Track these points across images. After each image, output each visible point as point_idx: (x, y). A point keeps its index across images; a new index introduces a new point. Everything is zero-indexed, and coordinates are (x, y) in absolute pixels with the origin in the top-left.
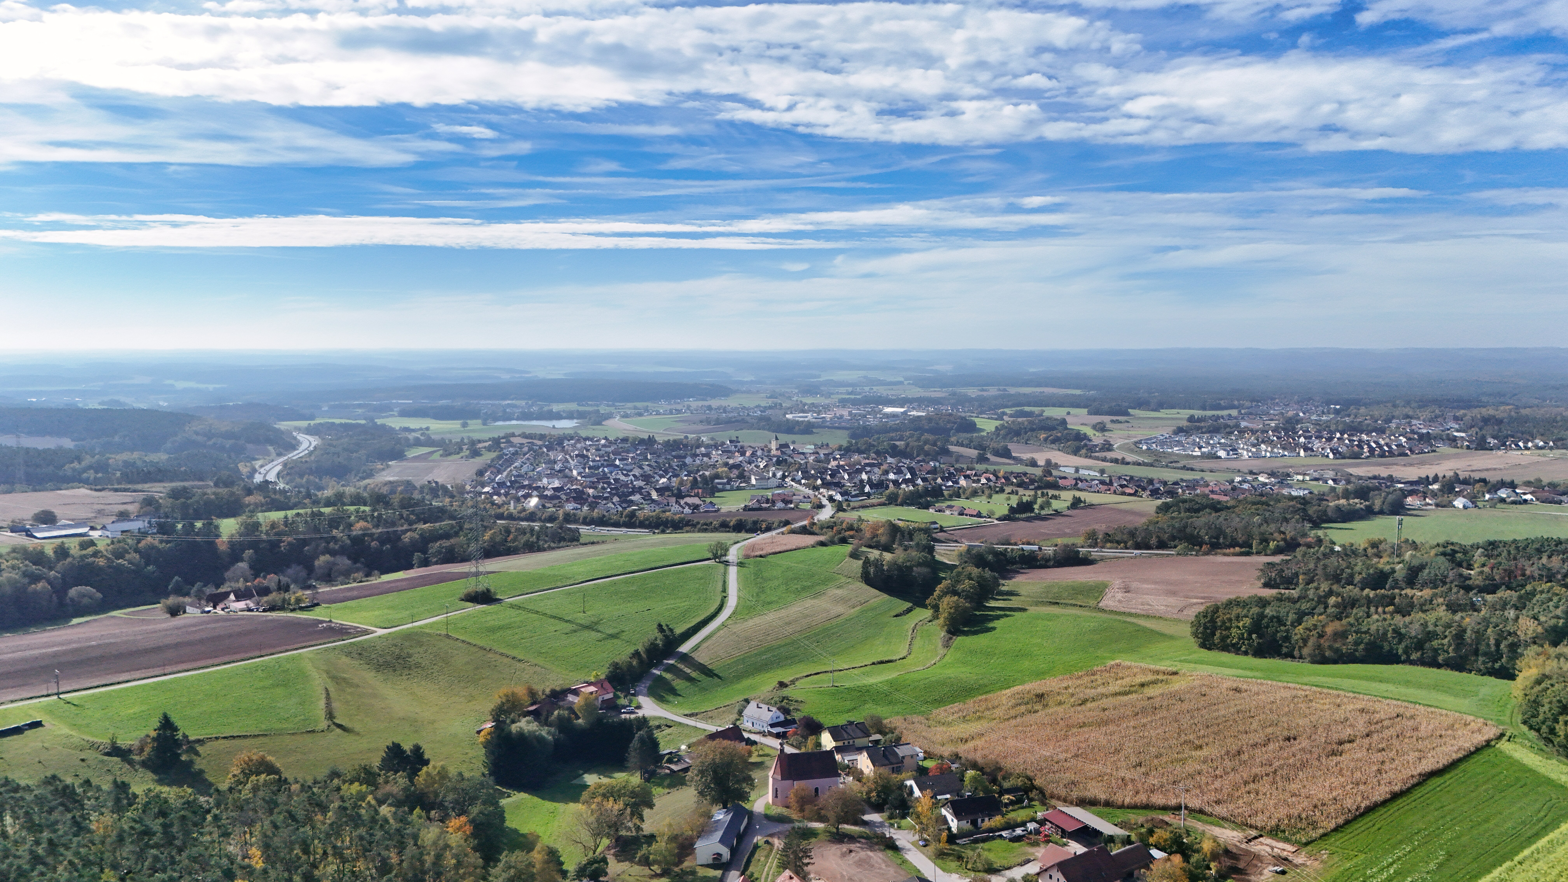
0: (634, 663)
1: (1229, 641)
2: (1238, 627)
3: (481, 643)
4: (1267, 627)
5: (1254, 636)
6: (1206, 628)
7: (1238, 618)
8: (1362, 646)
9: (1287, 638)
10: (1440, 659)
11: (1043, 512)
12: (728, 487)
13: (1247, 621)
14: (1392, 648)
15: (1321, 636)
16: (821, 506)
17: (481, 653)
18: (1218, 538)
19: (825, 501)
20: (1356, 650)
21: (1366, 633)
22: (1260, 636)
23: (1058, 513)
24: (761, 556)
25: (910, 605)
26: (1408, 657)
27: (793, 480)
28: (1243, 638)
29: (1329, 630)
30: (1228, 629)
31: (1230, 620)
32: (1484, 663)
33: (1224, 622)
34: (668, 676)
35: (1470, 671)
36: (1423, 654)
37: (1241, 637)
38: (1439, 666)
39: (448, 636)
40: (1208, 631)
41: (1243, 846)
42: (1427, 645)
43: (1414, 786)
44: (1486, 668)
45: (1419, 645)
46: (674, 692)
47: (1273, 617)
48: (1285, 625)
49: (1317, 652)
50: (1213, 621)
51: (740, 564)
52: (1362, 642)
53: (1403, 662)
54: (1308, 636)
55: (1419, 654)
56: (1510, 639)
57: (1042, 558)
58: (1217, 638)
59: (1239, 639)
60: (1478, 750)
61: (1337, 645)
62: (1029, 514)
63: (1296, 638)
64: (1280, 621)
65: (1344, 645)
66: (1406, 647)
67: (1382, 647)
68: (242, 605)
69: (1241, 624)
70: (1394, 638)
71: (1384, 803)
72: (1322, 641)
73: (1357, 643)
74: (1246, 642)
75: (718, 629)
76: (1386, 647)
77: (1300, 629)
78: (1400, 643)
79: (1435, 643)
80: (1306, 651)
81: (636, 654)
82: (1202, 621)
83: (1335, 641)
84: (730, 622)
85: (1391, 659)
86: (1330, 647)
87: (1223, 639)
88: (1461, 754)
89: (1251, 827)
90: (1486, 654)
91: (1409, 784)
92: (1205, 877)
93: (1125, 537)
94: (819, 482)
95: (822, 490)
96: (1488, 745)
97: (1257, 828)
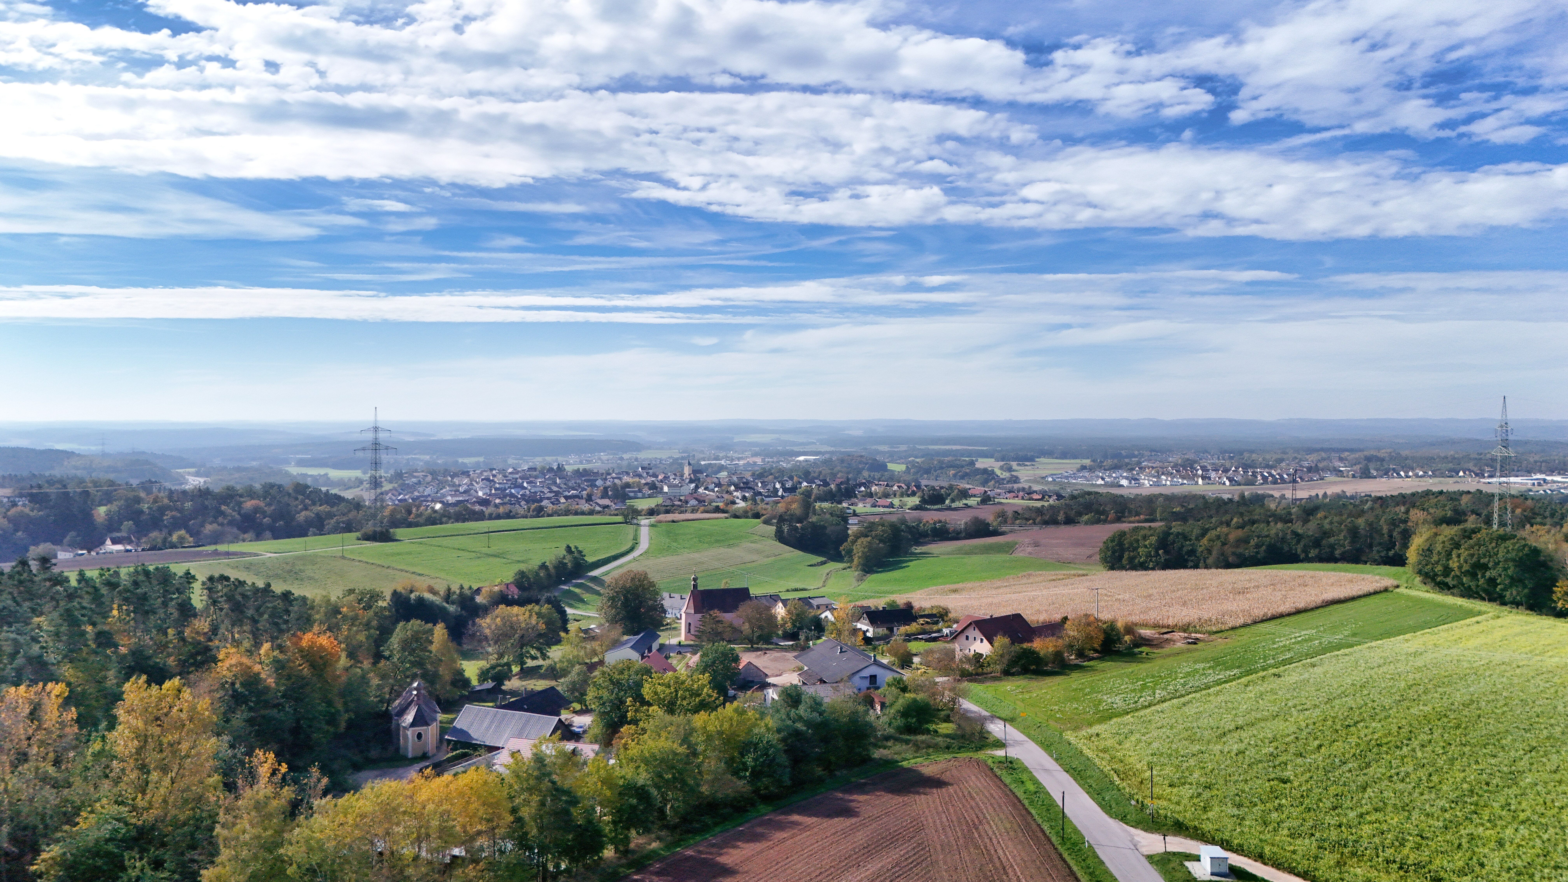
0: (542, 575)
1: (1136, 561)
2: (1146, 546)
3: (379, 562)
4: (1174, 542)
5: (1161, 552)
6: (1114, 552)
7: (1145, 538)
8: (1264, 548)
9: (1192, 552)
10: (1337, 553)
11: (954, 505)
12: (640, 495)
13: (1153, 539)
14: (1291, 549)
15: (1224, 544)
16: (734, 503)
17: (379, 569)
18: (1123, 512)
19: (738, 501)
20: (1257, 553)
21: (1267, 536)
22: (1166, 552)
23: (967, 506)
24: (673, 521)
25: (824, 559)
26: (1307, 556)
27: (706, 489)
28: (1151, 556)
29: (1232, 537)
30: (1135, 549)
31: (1137, 541)
32: (1378, 552)
33: (1131, 544)
34: (577, 590)
35: (1365, 563)
36: (1320, 551)
37: (1148, 555)
38: (1336, 561)
39: (343, 557)
40: (1117, 554)
41: (1157, 636)
42: (1324, 542)
43: (1317, 608)
44: (1381, 557)
45: (1317, 543)
46: (582, 601)
47: (1178, 534)
48: (1190, 540)
49: (1222, 558)
50: (1121, 544)
51: (652, 526)
52: (1263, 545)
53: (1302, 561)
54: (1212, 547)
55: (1317, 551)
56: (1402, 526)
57: (954, 531)
58: (1124, 562)
59: (1147, 557)
60: (1376, 593)
61: (1240, 550)
62: (939, 506)
63: (1200, 549)
64: (1186, 538)
65: (1246, 549)
66: (1305, 546)
67: (1282, 549)
68: (119, 547)
69: (1147, 543)
70: (1292, 539)
71: (1289, 615)
72: (1226, 547)
73: (1257, 546)
74: (1154, 559)
75: (630, 562)
76: (1286, 548)
77: (1205, 541)
78: (1298, 542)
79: (1332, 540)
80: (1210, 561)
81: (543, 566)
82: (1110, 545)
83: (1237, 547)
84: (641, 557)
85: (1291, 558)
86: (1234, 554)
87: (1131, 559)
88: (1360, 593)
89: (1163, 627)
90: (1380, 544)
91: (1313, 605)
92: (1119, 640)
93: (1033, 515)
94: (733, 488)
95: (735, 494)
96: (1386, 590)
97: (1168, 627)
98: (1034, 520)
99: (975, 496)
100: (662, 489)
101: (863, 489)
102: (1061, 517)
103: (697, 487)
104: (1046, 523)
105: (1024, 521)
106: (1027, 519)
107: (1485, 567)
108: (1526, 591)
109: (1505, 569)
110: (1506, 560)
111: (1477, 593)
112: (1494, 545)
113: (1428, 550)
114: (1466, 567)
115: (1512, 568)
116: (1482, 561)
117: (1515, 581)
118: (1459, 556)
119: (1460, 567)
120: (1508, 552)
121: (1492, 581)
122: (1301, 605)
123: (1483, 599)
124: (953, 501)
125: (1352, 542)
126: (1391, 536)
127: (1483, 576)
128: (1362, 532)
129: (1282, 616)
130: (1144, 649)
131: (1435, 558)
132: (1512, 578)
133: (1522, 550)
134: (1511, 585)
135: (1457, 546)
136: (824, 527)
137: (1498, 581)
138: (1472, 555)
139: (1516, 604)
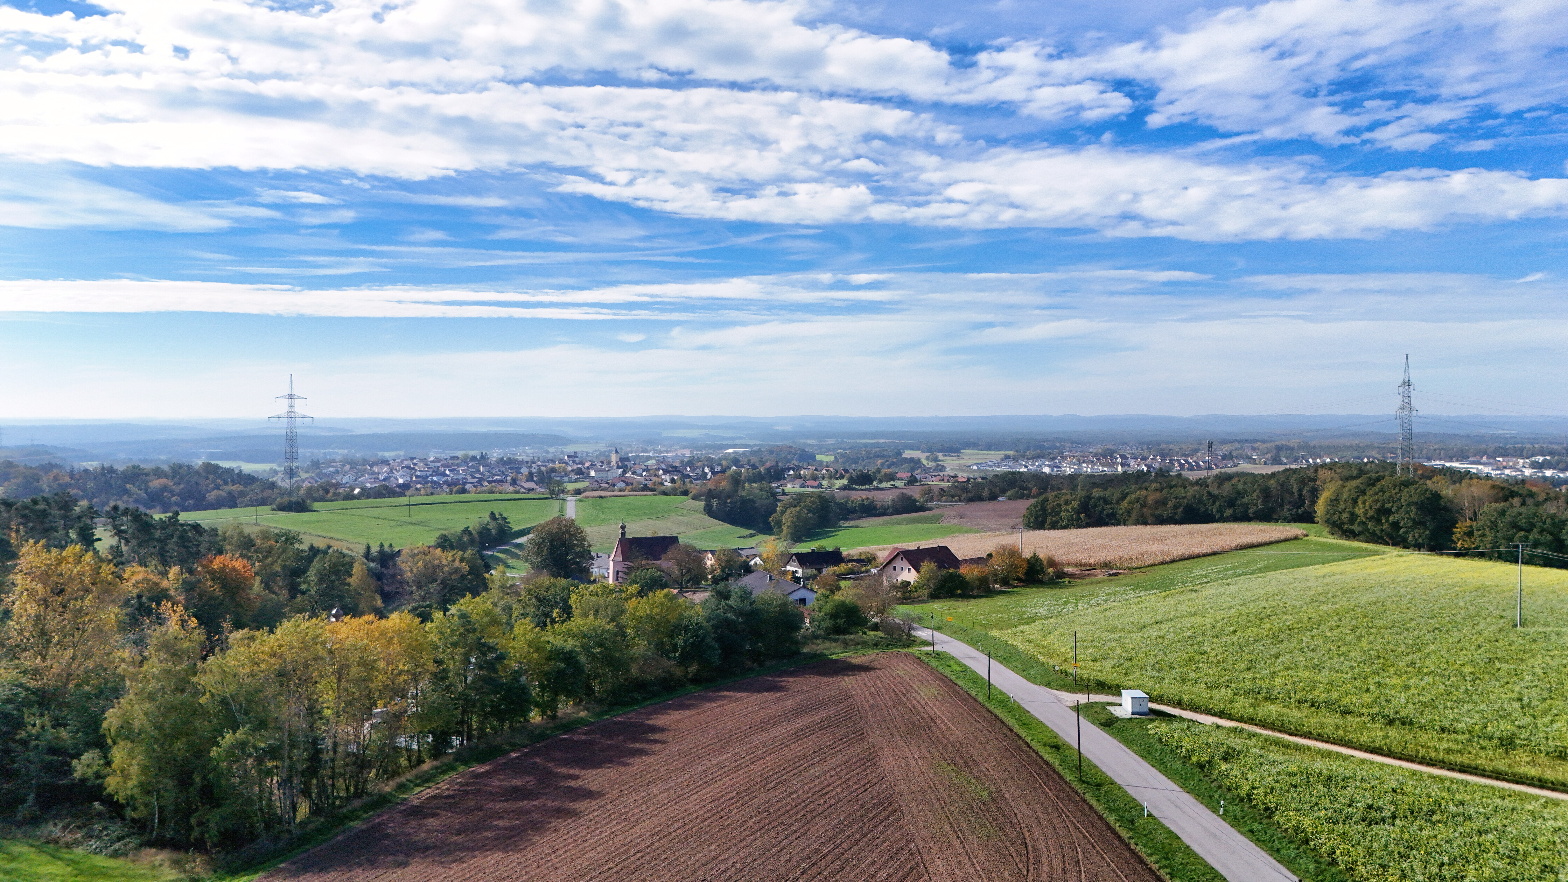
0: (465, 537)
1: (1059, 525)
2: (1068, 511)
4: (1095, 506)
5: (1082, 515)
6: (1037, 513)
7: (1067, 503)
8: (1181, 509)
9: (1113, 513)
10: (1250, 512)
11: (881, 486)
13: (1075, 504)
14: (1207, 509)
15: (1143, 506)
18: (1045, 488)
19: (666, 483)
20: (1176, 514)
21: (1184, 498)
22: (1088, 514)
23: (894, 487)
24: (600, 497)
25: (753, 531)
26: (1222, 515)
27: (634, 473)
28: (1073, 520)
29: (1151, 499)
30: (1058, 514)
31: (1059, 506)
32: (1289, 510)
33: (1053, 509)
34: (501, 556)
35: (1277, 521)
36: (1234, 511)
38: (1249, 520)
40: (1040, 519)
41: (1079, 572)
42: (1239, 502)
43: (1231, 550)
44: (1291, 515)
45: (1231, 503)
46: (507, 565)
47: (1099, 498)
48: (1111, 503)
49: (1141, 517)
50: (1043, 509)
51: (579, 499)
52: (1180, 506)
53: (1217, 521)
54: (1132, 509)
55: (1231, 510)
56: (1311, 484)
57: (882, 507)
58: (1048, 524)
59: (1069, 518)
60: (1286, 540)
61: (1158, 511)
62: (867, 487)
63: (1120, 510)
64: (1106, 501)
65: (1164, 510)
66: (1220, 506)
67: (1199, 509)
69: (1069, 508)
70: (1208, 500)
71: (1206, 555)
72: (1145, 507)
73: (1175, 507)
74: (1075, 523)
76: (1202, 509)
77: (1125, 504)
78: (1214, 503)
79: (1246, 500)
80: (1131, 518)
82: (1034, 510)
83: (1156, 509)
85: (1206, 519)
86: (1152, 513)
87: (1055, 522)
88: (1272, 539)
89: (1085, 565)
90: (1290, 502)
91: (1227, 548)
92: (1042, 571)
93: (959, 492)
94: (661, 472)
95: (663, 477)
96: (1296, 538)
97: (1090, 565)
98: (960, 496)
99: (902, 479)
100: (589, 473)
101: (792, 472)
102: (986, 493)
103: (624, 472)
104: (971, 499)
105: (950, 498)
106: (953, 496)
107: (1389, 512)
108: (1427, 532)
109: (1408, 513)
110: (1408, 505)
111: (1381, 538)
112: (1397, 490)
113: (1336, 500)
114: (1371, 513)
115: (1414, 511)
116: (1386, 506)
117: (1417, 523)
118: (1364, 503)
119: (1365, 513)
120: (1410, 496)
121: (1396, 525)
122: (1217, 548)
123: (1387, 544)
124: (881, 481)
125: (1264, 502)
126: (1300, 495)
127: (1387, 521)
128: (1274, 492)
129: (1199, 556)
130: (1067, 580)
131: (1342, 506)
132: (1414, 520)
133: (1423, 494)
134: (1412, 528)
135: (1363, 493)
136: (753, 501)
137: (1401, 524)
138: (1377, 501)
139: (1418, 547)
